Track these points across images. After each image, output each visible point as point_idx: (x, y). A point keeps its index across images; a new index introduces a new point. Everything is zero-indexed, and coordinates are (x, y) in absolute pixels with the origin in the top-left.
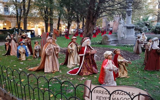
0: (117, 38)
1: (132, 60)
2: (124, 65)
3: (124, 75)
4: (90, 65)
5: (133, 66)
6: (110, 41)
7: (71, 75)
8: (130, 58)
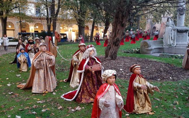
0: (163, 46)
1: (174, 80)
2: (146, 92)
3: (145, 109)
4: (94, 87)
5: (172, 91)
6: (151, 50)
7: (66, 100)
8: (172, 77)
